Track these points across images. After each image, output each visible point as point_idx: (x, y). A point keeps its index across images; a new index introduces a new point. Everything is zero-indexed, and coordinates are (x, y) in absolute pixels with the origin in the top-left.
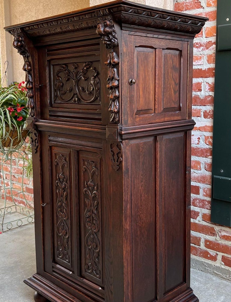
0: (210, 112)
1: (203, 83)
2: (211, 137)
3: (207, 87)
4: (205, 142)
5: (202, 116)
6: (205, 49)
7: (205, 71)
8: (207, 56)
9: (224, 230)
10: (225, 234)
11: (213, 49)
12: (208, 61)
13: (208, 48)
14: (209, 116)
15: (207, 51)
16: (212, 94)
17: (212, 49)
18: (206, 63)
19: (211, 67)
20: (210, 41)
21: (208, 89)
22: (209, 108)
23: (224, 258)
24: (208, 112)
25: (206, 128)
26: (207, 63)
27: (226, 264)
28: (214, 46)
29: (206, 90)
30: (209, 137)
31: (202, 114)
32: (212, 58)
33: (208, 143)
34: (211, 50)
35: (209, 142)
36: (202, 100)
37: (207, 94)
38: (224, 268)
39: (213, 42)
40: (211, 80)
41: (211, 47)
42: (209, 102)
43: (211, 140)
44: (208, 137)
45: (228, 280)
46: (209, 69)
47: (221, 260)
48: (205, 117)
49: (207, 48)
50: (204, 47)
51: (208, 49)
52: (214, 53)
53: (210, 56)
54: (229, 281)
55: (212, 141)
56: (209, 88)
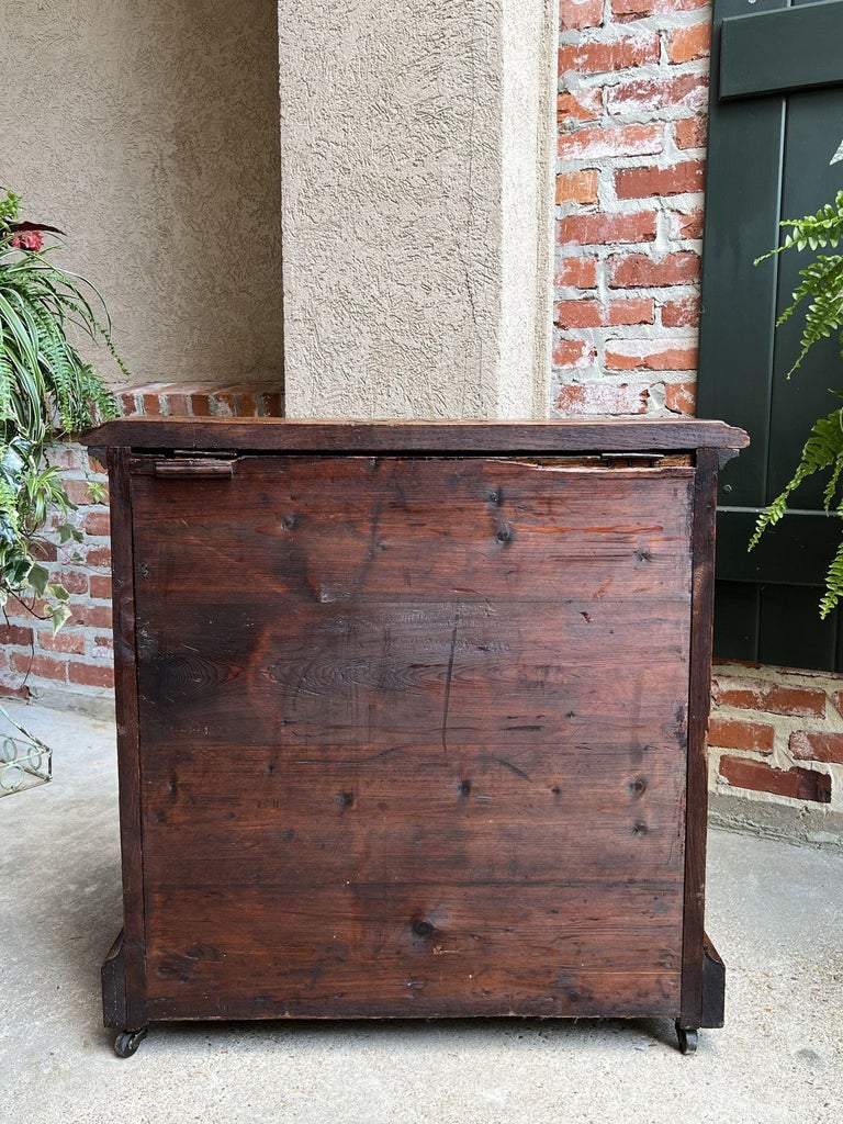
0: (685, 306)
1: (660, 212)
2: (687, 387)
3: (677, 224)
4: (668, 402)
5: (659, 320)
6: (670, 102)
7: (667, 172)
8: (676, 125)
9: (730, 677)
10: (734, 687)
11: (696, 101)
12: (678, 140)
13: (681, 98)
14: (681, 319)
15: (677, 105)
16: (692, 245)
17: (692, 100)
18: (672, 148)
19: (687, 159)
20: (685, 76)
21: (677, 229)
22: (683, 293)
23: (729, 762)
24: (677, 304)
25: (669, 357)
26: (674, 145)
27: (734, 782)
28: (701, 90)
29: (673, 235)
30: (682, 387)
31: (658, 312)
32: (694, 129)
33: (676, 407)
34: (689, 103)
35: (681, 402)
36: (658, 268)
37: (675, 247)
38: (728, 792)
39: (695, 77)
40: (690, 202)
41: (689, 95)
42: (683, 274)
43: (687, 396)
44: (677, 387)
45: (743, 828)
46: (682, 166)
47: (717, 770)
48: (668, 321)
49: (676, 99)
50: (665, 96)
51: (680, 101)
52: (699, 114)
53: (688, 122)
54: (745, 833)
55: (690, 399)
56: (682, 225)
